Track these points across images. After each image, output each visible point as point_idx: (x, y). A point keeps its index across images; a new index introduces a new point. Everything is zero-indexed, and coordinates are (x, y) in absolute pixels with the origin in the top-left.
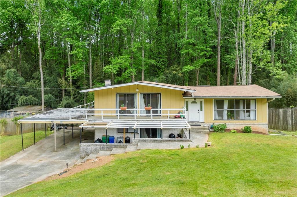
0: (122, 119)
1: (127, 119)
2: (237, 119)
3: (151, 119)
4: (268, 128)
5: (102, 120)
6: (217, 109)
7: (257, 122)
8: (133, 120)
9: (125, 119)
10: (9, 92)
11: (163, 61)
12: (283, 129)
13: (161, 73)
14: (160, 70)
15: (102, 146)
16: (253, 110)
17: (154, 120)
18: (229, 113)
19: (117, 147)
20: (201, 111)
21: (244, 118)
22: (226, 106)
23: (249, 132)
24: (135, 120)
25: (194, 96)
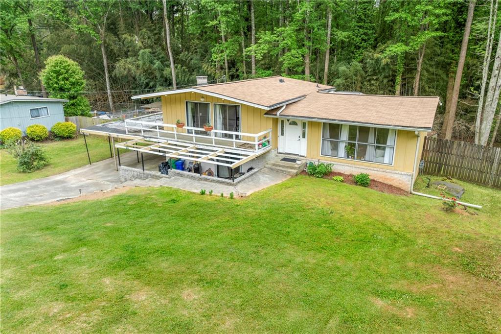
0: (180, 141)
1: (185, 141)
2: (359, 158)
3: (213, 144)
6: (331, 138)
7: (395, 169)
8: (192, 142)
10: (147, 80)
11: (364, 34)
12: (495, 186)
13: (359, 56)
14: (359, 51)
15: (139, 174)
19: (153, 178)
20: (304, 139)
22: (344, 136)
24: (194, 144)
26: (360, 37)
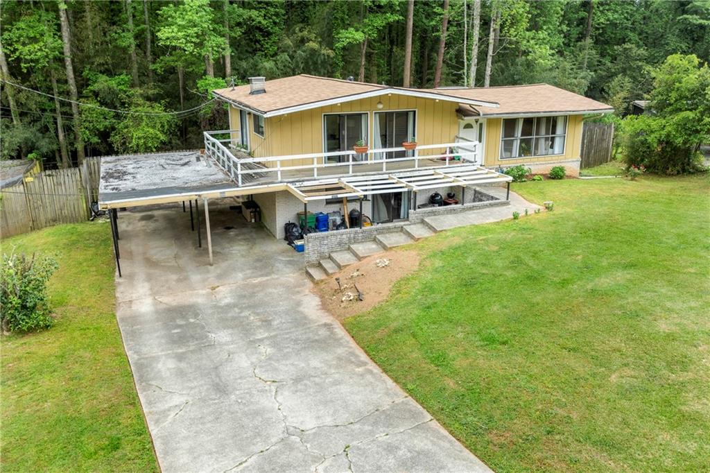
0: (358, 174)
1: (367, 173)
2: (535, 155)
3: (414, 167)
4: (579, 168)
5: (315, 180)
7: (565, 158)
8: (380, 172)
9: (364, 173)
13: (271, 46)
14: (270, 39)
15: (352, 236)
16: (560, 137)
17: (420, 169)
18: (523, 145)
19: (382, 233)
21: (544, 152)
22: (519, 132)
23: (561, 178)
24: (386, 173)
25: (484, 115)
26: (270, 18)
